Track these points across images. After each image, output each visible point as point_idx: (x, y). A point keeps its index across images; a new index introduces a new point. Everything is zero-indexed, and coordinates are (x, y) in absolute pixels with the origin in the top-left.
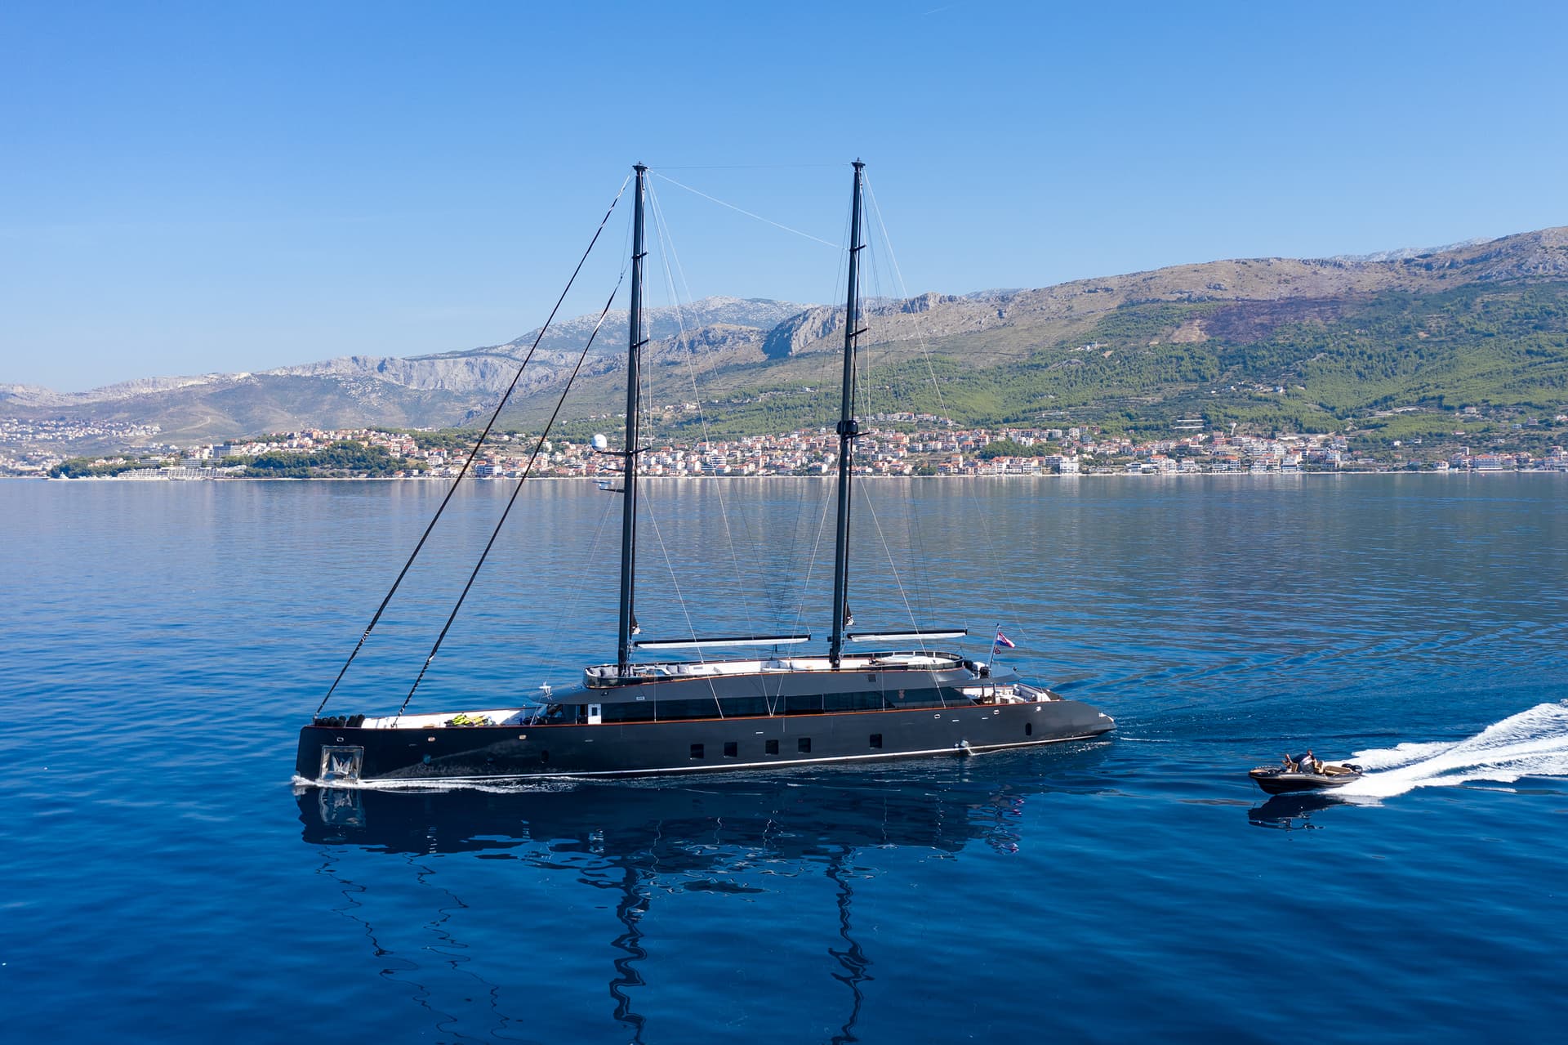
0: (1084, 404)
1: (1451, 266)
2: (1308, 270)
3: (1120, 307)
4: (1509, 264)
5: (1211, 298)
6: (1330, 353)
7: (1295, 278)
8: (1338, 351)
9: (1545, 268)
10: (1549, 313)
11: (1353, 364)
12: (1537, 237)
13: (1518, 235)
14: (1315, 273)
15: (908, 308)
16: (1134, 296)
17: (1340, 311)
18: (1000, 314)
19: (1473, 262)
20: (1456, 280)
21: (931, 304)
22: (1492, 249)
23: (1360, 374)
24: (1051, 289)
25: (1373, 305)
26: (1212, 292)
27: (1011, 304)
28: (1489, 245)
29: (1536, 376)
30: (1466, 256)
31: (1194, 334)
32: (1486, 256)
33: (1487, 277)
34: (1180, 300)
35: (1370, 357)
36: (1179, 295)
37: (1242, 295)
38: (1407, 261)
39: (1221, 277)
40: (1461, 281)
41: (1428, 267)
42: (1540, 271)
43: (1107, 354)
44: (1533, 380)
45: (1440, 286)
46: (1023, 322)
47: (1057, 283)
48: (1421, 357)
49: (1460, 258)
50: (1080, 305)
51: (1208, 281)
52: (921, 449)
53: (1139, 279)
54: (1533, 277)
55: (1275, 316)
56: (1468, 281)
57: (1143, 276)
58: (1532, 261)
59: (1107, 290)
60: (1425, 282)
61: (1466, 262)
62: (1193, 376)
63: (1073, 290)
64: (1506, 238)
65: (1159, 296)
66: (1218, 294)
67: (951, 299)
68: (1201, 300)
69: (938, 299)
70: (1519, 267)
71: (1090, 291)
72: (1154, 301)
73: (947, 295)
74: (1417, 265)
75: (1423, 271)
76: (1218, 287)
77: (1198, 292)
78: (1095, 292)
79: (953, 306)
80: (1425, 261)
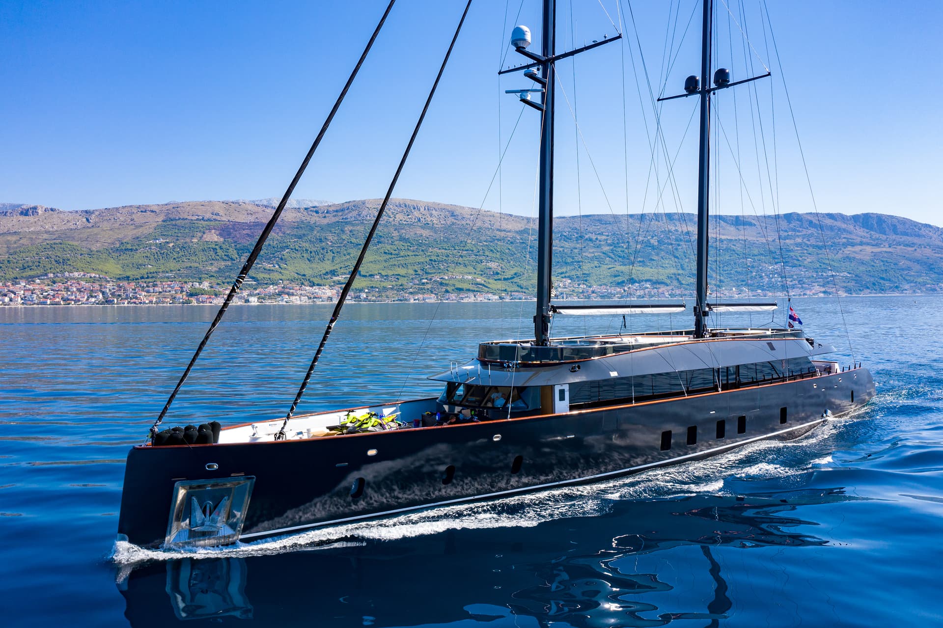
0: (179, 270)
1: (327, 212)
2: (260, 209)
3: (163, 221)
4: (355, 213)
5: (215, 220)
6: (292, 249)
7: (255, 213)
8: (295, 249)
9: (370, 216)
10: (381, 236)
11: (305, 255)
12: (364, 203)
13: (354, 201)
14: (264, 211)
15: (25, 213)
16: (170, 216)
17: (283, 230)
18: (88, 220)
19: (337, 211)
20: (330, 219)
21: (40, 212)
22: (345, 206)
23: (309, 260)
24: (117, 209)
25: (297, 228)
26: (214, 217)
27: (93, 216)
28: (343, 204)
29: (396, 263)
30: (335, 209)
31: (213, 237)
32: (341, 209)
33: (346, 219)
34: (197, 220)
35: (311, 252)
36: (197, 217)
37: (231, 219)
38: (306, 209)
39: (217, 209)
40: (334, 220)
41: (317, 212)
42: (368, 218)
43: (171, 245)
44: (395, 265)
45: (325, 221)
46: (106, 225)
47: (121, 205)
48: (333, 253)
49: (330, 209)
50: (139, 218)
51: (211, 211)
52: (152, 291)
53: (170, 207)
54: (366, 220)
55: (252, 231)
56: (337, 220)
57: (172, 206)
58: (364, 213)
59: (152, 211)
60: (317, 219)
61: (334, 211)
62: (226, 258)
63: (130, 210)
64: (350, 202)
65: (186, 217)
66: (218, 218)
67: (52, 210)
68: (209, 220)
69: (44, 209)
70: (359, 215)
71: (142, 212)
72: (183, 219)
73: (49, 207)
74: (311, 211)
75: (314, 214)
76: (217, 214)
77: (208, 216)
78: (145, 212)
79: (55, 215)
80: (315, 209)
